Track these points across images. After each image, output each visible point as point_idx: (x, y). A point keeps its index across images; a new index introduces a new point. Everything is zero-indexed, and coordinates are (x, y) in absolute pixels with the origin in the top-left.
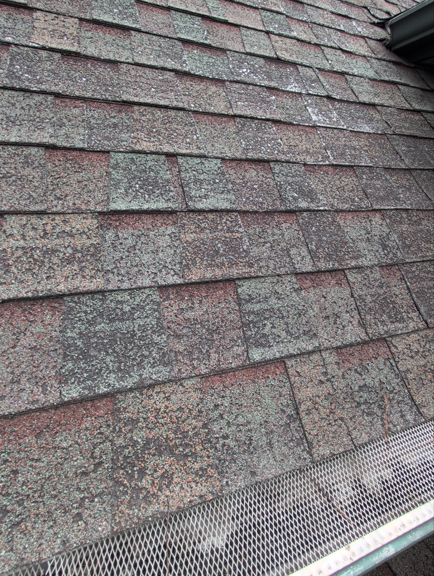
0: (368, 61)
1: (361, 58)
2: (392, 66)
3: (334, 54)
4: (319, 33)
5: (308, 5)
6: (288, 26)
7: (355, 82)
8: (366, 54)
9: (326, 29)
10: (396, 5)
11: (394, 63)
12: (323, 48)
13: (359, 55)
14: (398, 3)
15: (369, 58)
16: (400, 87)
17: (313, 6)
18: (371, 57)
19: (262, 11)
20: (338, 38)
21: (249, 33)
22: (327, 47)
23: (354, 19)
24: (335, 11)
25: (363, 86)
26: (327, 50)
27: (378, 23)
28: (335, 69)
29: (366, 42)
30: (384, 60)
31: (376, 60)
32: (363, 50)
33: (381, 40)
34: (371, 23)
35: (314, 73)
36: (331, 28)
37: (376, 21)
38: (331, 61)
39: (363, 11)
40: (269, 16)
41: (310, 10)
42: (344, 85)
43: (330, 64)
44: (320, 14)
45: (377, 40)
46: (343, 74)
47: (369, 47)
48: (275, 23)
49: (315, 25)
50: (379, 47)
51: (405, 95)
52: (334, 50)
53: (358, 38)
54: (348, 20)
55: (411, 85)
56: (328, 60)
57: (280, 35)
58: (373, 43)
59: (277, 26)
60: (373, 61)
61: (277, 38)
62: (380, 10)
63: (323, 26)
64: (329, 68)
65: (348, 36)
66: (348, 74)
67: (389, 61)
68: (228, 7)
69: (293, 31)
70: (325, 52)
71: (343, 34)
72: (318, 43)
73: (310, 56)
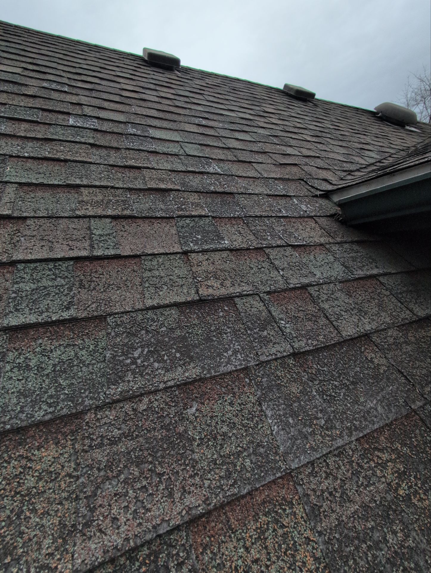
0: (328, 250)
1: (318, 248)
2: (357, 247)
3: (283, 255)
4: (258, 228)
5: (239, 194)
6: (215, 232)
7: (325, 297)
8: (322, 240)
9: (266, 219)
10: (329, 169)
11: (358, 242)
12: (267, 251)
13: (315, 245)
14: (330, 167)
15: (328, 246)
16: (381, 279)
17: (246, 194)
18: (330, 243)
19: (179, 219)
20: (282, 228)
21: (155, 263)
22: (273, 247)
23: (294, 196)
24: (271, 192)
25: (337, 299)
26: (273, 253)
27: (320, 195)
28: (292, 286)
29: (316, 222)
30: (346, 242)
31: (337, 245)
32: (317, 237)
33: (332, 216)
34: (312, 196)
35: (261, 304)
36: (271, 217)
37: (318, 193)
38: (283, 270)
39: (300, 183)
40: (188, 225)
41: (242, 200)
42: (311, 308)
43: (283, 276)
44: (255, 201)
45: (327, 216)
46: (304, 287)
47: (321, 228)
48: (198, 233)
49: (251, 219)
50: (334, 226)
51: (394, 292)
52: (282, 249)
53: (306, 219)
54: (288, 199)
55: (393, 272)
56: (277, 269)
57: (204, 251)
58: (323, 221)
59: (199, 237)
60: (335, 248)
61: (201, 257)
62: (318, 179)
63: (261, 216)
64: (282, 287)
65: (294, 220)
66: (310, 285)
67: (352, 242)
68: (127, 227)
69: (223, 239)
70: (271, 257)
71: (288, 220)
72: (259, 246)
73: (252, 271)
